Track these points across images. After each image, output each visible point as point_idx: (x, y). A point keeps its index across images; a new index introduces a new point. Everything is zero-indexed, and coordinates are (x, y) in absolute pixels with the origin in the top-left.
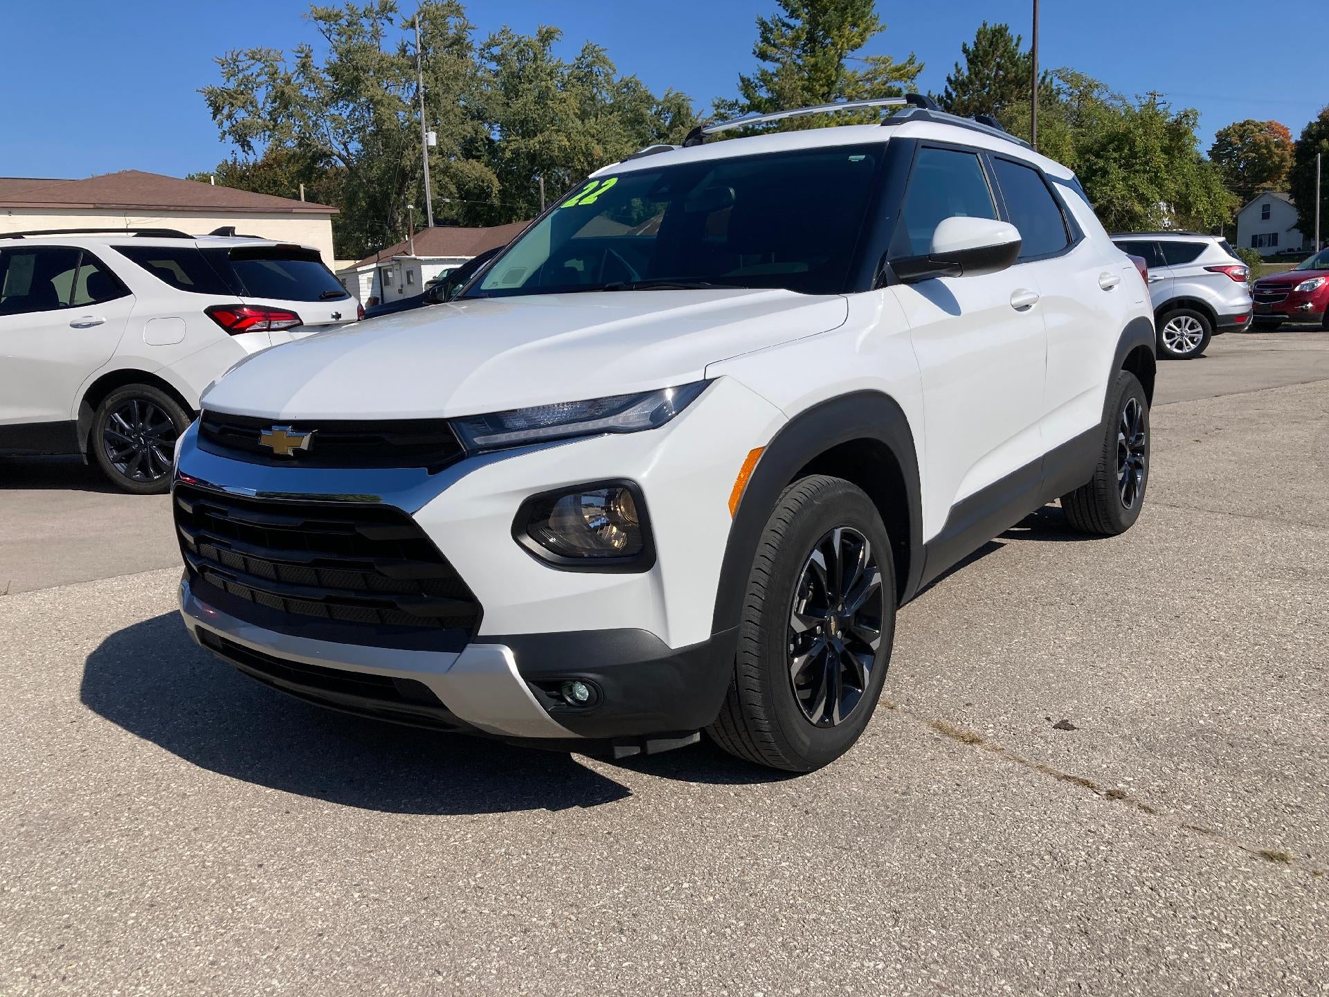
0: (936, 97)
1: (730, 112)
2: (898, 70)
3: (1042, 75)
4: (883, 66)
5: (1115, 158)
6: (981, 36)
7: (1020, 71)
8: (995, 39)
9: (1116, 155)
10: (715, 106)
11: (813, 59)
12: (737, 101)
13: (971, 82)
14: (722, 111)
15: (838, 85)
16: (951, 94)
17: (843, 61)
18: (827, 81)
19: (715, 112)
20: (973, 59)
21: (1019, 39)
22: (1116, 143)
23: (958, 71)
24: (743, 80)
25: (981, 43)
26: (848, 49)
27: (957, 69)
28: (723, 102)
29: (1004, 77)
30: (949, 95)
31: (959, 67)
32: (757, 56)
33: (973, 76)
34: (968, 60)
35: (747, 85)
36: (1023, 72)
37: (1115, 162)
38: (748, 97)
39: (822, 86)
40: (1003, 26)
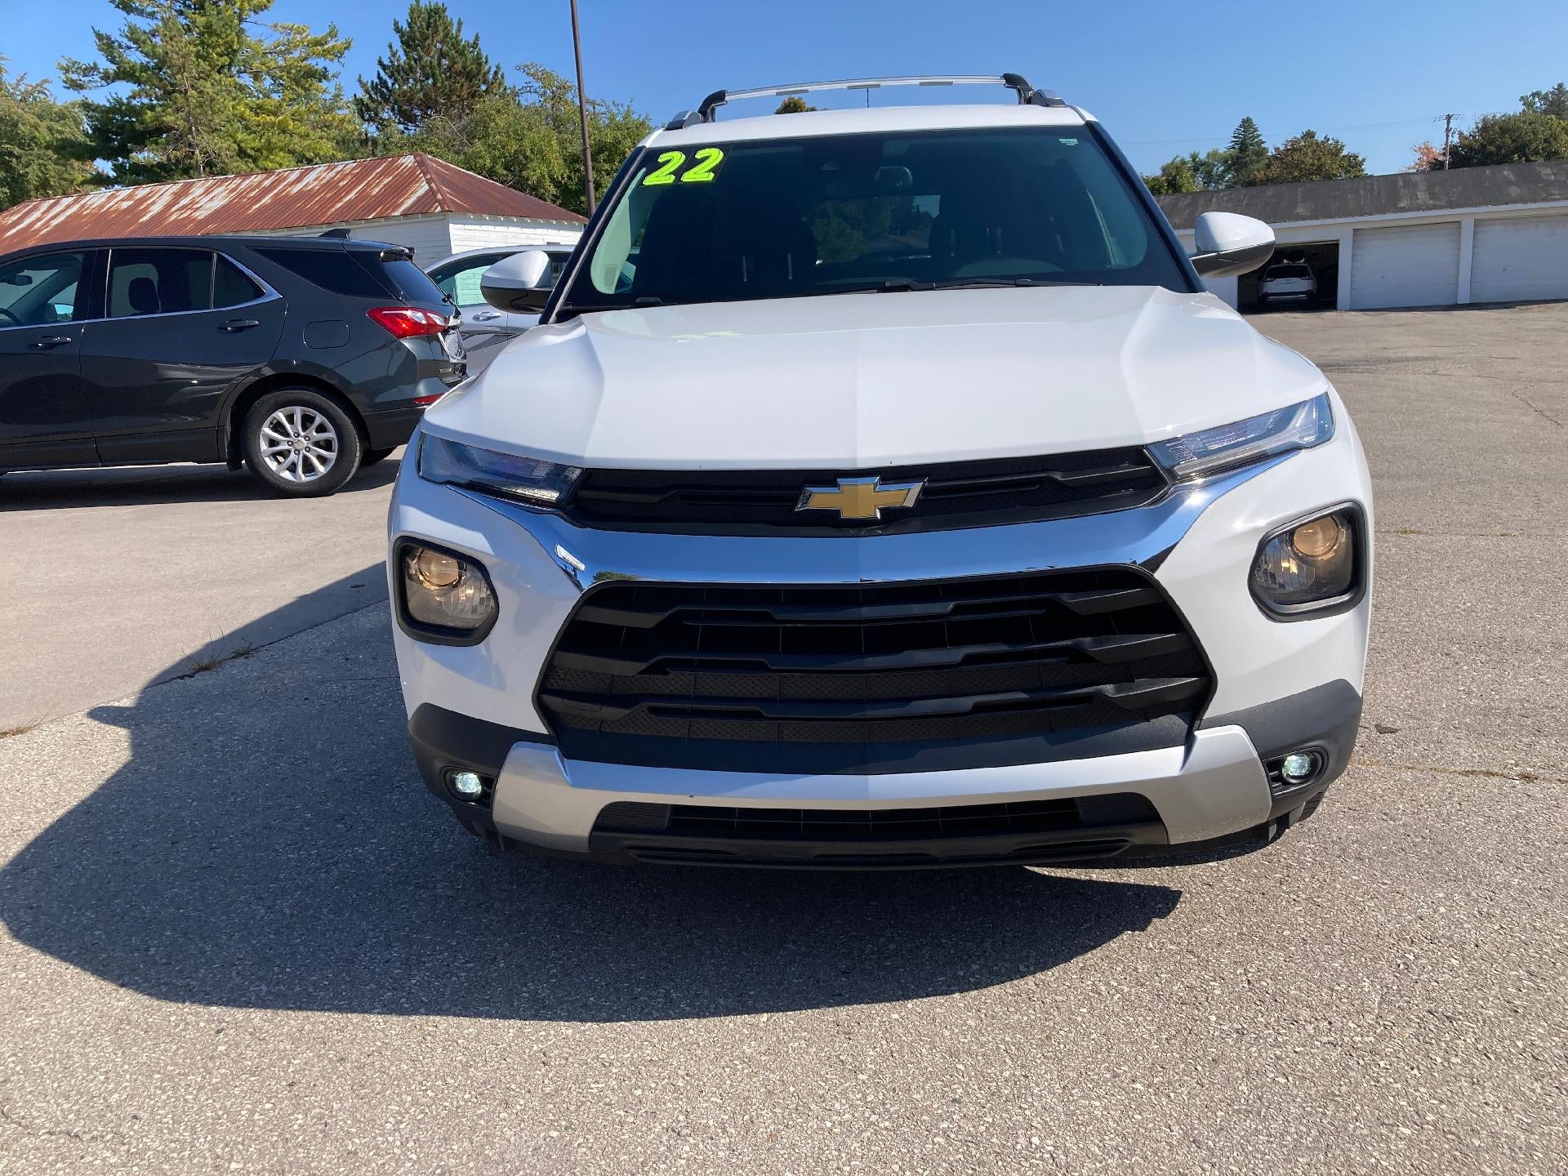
0: (369, 84)
1: (87, 79)
2: (318, 43)
3: (494, 69)
4: (298, 37)
5: (607, 170)
6: (415, 15)
7: (468, 63)
8: (432, 21)
9: (607, 166)
10: (62, 68)
11: (204, 18)
12: (95, 64)
13: (411, 68)
14: (75, 77)
15: (240, 57)
16: (385, 82)
17: (244, 25)
18: (227, 49)
19: (64, 77)
20: (409, 42)
21: (460, 23)
22: (606, 153)
23: (394, 54)
24: (99, 36)
25: (415, 23)
26: (250, 10)
27: (392, 51)
28: (74, 64)
29: (450, 68)
30: (384, 83)
31: (394, 49)
32: (117, 6)
33: (412, 62)
34: (402, 42)
35: (107, 45)
36: (472, 64)
37: (608, 174)
38: (113, 61)
39: (221, 55)
40: (440, 5)
